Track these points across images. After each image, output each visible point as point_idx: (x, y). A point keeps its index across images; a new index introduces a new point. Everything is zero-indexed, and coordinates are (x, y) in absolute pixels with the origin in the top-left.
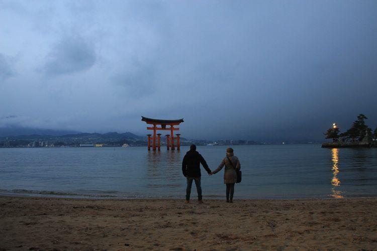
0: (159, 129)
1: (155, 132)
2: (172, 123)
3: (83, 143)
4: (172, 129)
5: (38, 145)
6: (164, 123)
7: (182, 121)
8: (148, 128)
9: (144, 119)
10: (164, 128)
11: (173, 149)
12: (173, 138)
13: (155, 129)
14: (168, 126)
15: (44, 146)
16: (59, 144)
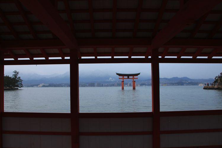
0: (126, 78)
2: (133, 75)
4: (133, 78)
6: (128, 76)
7: (139, 74)
9: (117, 74)
13: (123, 78)
14: (131, 77)
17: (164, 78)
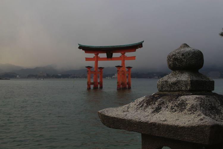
0: (103, 59)
1: (96, 63)
2: (124, 49)
4: (123, 58)
6: (109, 51)
7: (140, 45)
8: (87, 59)
9: (81, 47)
10: (110, 57)
13: (97, 59)
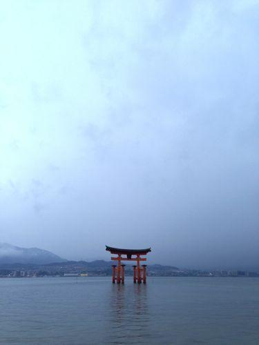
0: (124, 259)
2: (139, 252)
3: (68, 273)
4: (138, 259)
5: (19, 275)
6: (129, 253)
7: (149, 250)
8: (112, 259)
9: (108, 249)
10: (129, 258)
11: (140, 282)
12: (139, 269)
13: (120, 259)
14: (134, 256)
15: (25, 276)
16: (41, 274)
17: (79, 262)
